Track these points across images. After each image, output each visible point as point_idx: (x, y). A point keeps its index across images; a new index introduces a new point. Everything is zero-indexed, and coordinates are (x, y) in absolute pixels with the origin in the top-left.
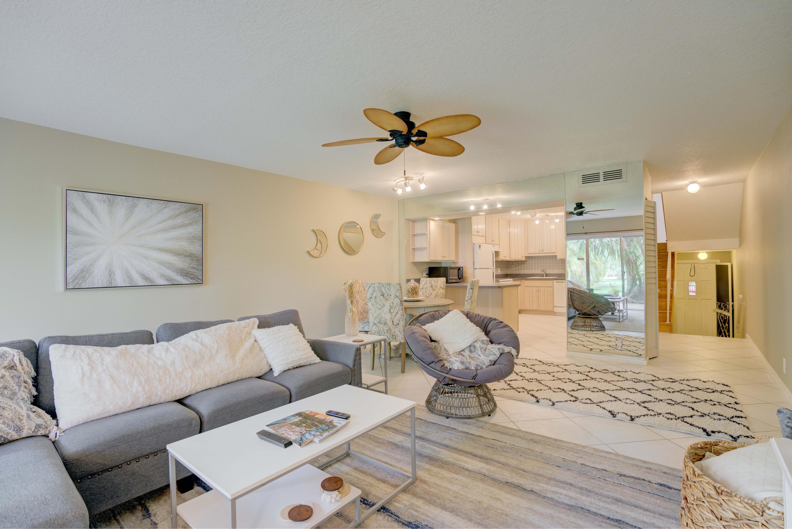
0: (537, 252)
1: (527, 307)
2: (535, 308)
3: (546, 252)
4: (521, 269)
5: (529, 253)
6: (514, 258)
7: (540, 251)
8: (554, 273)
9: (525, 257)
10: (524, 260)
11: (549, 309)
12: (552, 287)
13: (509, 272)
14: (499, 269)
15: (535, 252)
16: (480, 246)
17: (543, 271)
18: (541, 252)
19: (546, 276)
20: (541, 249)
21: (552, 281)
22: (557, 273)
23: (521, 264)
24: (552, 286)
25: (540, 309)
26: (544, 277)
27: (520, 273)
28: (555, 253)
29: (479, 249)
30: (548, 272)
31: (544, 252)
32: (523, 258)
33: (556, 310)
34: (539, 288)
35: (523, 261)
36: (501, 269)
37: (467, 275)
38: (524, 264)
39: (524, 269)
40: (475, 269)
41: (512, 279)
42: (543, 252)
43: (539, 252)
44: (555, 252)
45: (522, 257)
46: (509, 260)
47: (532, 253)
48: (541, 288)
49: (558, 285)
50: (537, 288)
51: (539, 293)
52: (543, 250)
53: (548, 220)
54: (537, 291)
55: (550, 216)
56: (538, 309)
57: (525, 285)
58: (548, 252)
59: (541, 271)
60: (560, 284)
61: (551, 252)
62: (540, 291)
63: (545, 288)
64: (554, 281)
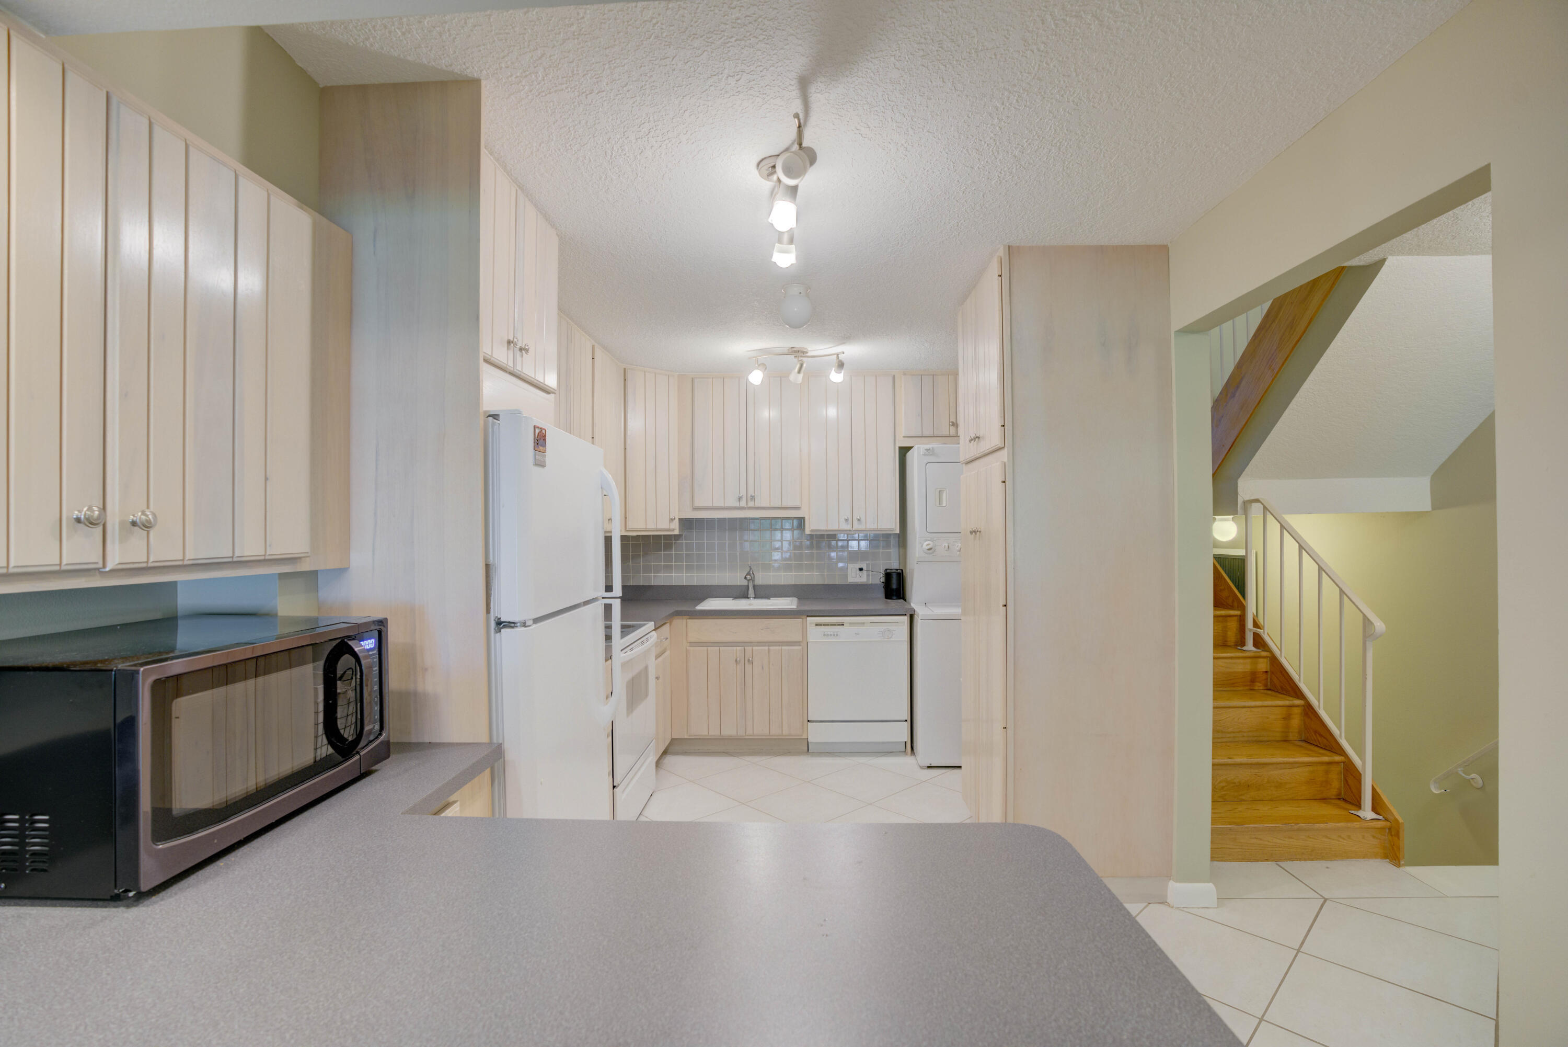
0: (728, 505)
1: (699, 729)
2: (729, 730)
3: (766, 504)
5: (697, 504)
6: (642, 526)
7: (740, 499)
9: (681, 521)
10: (677, 532)
11: (787, 732)
12: (803, 644)
15: (722, 505)
16: (540, 440)
17: (751, 578)
18: (743, 504)
19: (757, 597)
20: (743, 493)
21: (798, 621)
22: (792, 582)
24: (799, 638)
25: (749, 731)
26: (746, 596)
27: (654, 583)
28: (797, 508)
29: (540, 464)
30: (762, 578)
31: (758, 503)
32: (672, 526)
33: (816, 734)
34: (749, 649)
35: (671, 537)
39: (669, 568)
40: (500, 624)
41: (651, 625)
42: (751, 504)
43: (737, 504)
44: (797, 504)
45: (672, 520)
46: (623, 532)
47: (710, 505)
48: (754, 648)
49: (824, 635)
50: (738, 648)
51: (749, 667)
52: (753, 498)
53: (799, 372)
54: (736, 661)
55: (809, 354)
56: (741, 733)
57: (691, 639)
58: (772, 505)
59: (745, 578)
60: (832, 633)
61: (784, 504)
62: (749, 660)
63: (771, 648)
64: (809, 619)
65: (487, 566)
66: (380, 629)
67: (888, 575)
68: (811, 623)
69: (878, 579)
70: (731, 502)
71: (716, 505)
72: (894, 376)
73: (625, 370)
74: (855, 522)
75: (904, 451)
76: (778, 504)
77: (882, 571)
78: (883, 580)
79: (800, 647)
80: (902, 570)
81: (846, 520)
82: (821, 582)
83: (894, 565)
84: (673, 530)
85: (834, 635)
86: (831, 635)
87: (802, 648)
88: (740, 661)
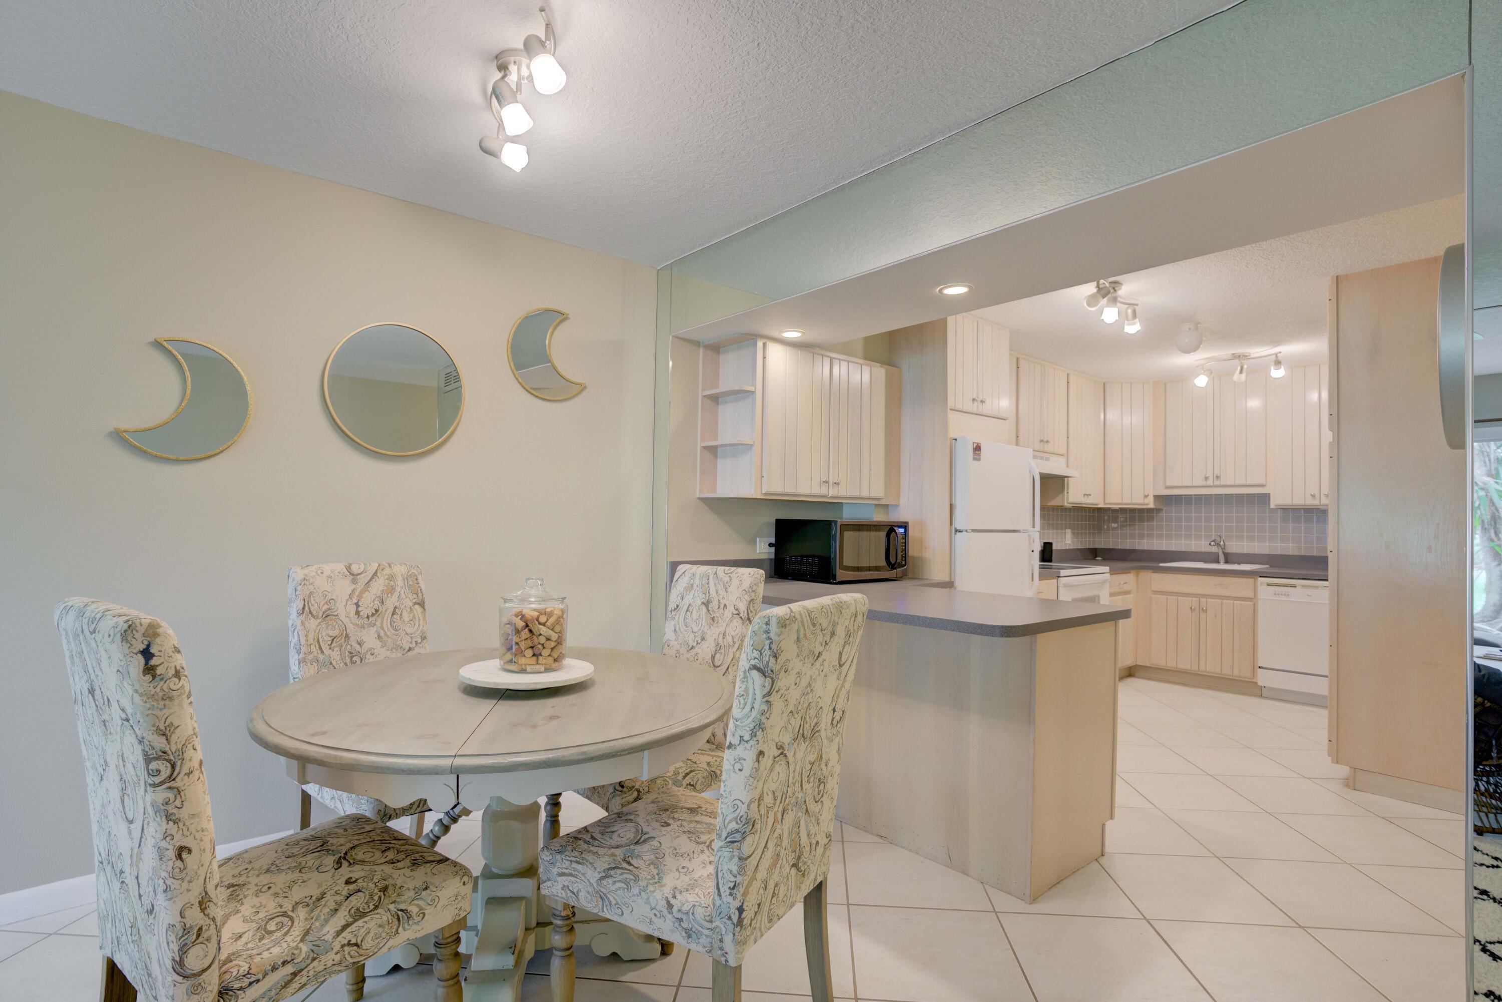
0: (1196, 483)
1: (1159, 658)
2: (1184, 665)
3: (1230, 482)
4: (1141, 537)
5: (1168, 484)
6: (1119, 501)
7: (1206, 478)
8: (1256, 551)
9: (1156, 497)
10: (1152, 506)
11: (1236, 673)
12: (1253, 599)
13: (1101, 543)
14: (1069, 531)
15: (1190, 484)
16: (977, 448)
17: (1218, 545)
18: (1210, 482)
19: (1227, 562)
20: (1210, 474)
21: (1250, 581)
22: (1266, 551)
23: (1141, 520)
24: (1251, 595)
25: (1202, 668)
26: (1218, 562)
27: (1138, 547)
28: (1263, 486)
29: (975, 459)
30: (1234, 547)
31: (1223, 482)
32: (1146, 501)
33: (1263, 679)
34: (1203, 600)
35: (1150, 510)
36: (1073, 533)
37: (927, 554)
38: (1151, 519)
39: (1150, 536)
40: (957, 531)
41: (1106, 569)
42: (1217, 483)
43: (1204, 483)
44: (1262, 482)
45: (1146, 496)
46: (1102, 505)
47: (1180, 484)
48: (1208, 600)
49: (1275, 594)
50: (1193, 599)
51: (1203, 615)
52: (1218, 477)
53: (1241, 372)
54: (1191, 608)
55: (1252, 356)
56: (1195, 668)
57: (1155, 589)
58: (1237, 483)
59: (1210, 544)
60: (1283, 593)
61: (1249, 482)
62: (1203, 609)
63: (1224, 601)
64: (1260, 579)
65: (951, 505)
66: (905, 526)
68: (1261, 583)
70: (1199, 481)
71: (1185, 484)
74: (1323, 497)
76: (1243, 482)
79: (1252, 603)
81: (1313, 496)
82: (1296, 553)
84: (1148, 504)
85: (1285, 595)
86: (1282, 595)
87: (1254, 604)
88: (1194, 609)
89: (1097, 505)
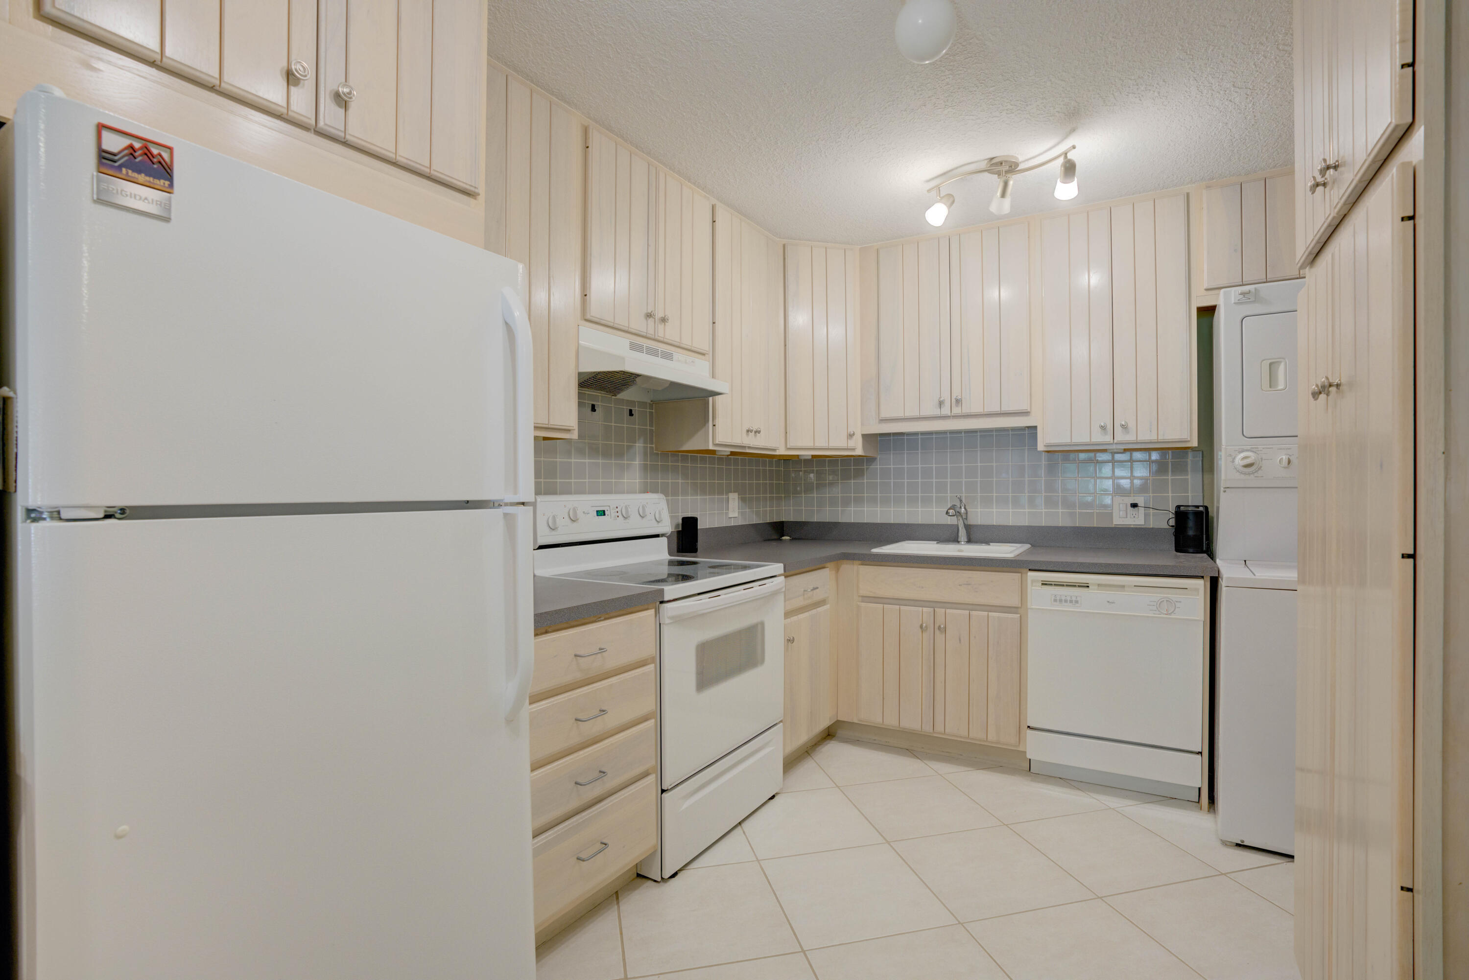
0: (924, 413)
1: (871, 712)
2: (911, 721)
3: (977, 409)
4: (846, 502)
5: (884, 414)
6: (810, 444)
7: (941, 404)
8: (1009, 520)
9: (866, 437)
10: (859, 451)
11: (992, 736)
12: (1018, 609)
13: (789, 513)
14: (734, 498)
15: (916, 414)
17: (958, 514)
18: (946, 411)
19: (969, 541)
20: (946, 396)
21: (1012, 576)
22: (1024, 521)
23: (846, 476)
24: (1014, 601)
25: (939, 728)
26: (956, 540)
27: (842, 519)
28: (1026, 413)
30: (980, 515)
31: (965, 409)
32: (851, 444)
34: (940, 611)
35: (858, 459)
36: (743, 500)
38: (859, 473)
39: (859, 501)
41: (777, 568)
42: (957, 410)
43: (937, 412)
44: (1024, 407)
45: (851, 436)
46: (782, 451)
47: (900, 414)
48: (948, 611)
49: (1055, 600)
50: (925, 609)
51: (939, 637)
52: (958, 401)
53: (1003, 195)
54: (921, 627)
55: (1021, 167)
56: (928, 728)
57: (863, 592)
58: (988, 409)
59: (947, 513)
60: (1069, 598)
61: (1005, 408)
62: (939, 628)
63: (973, 613)
64: (1031, 574)
67: (1181, 515)
68: (1033, 581)
69: (1165, 521)
70: (930, 409)
71: (908, 414)
72: (1188, 194)
73: (784, 246)
74: (1119, 431)
75: (1207, 313)
76: (996, 409)
77: (1172, 509)
78: (1172, 522)
79: (1017, 616)
80: (1206, 508)
81: (1103, 428)
82: (1068, 523)
83: (1192, 499)
84: (854, 449)
85: (1071, 601)
86: (1066, 601)
87: (1021, 616)
88: (926, 627)
89: (774, 450)
